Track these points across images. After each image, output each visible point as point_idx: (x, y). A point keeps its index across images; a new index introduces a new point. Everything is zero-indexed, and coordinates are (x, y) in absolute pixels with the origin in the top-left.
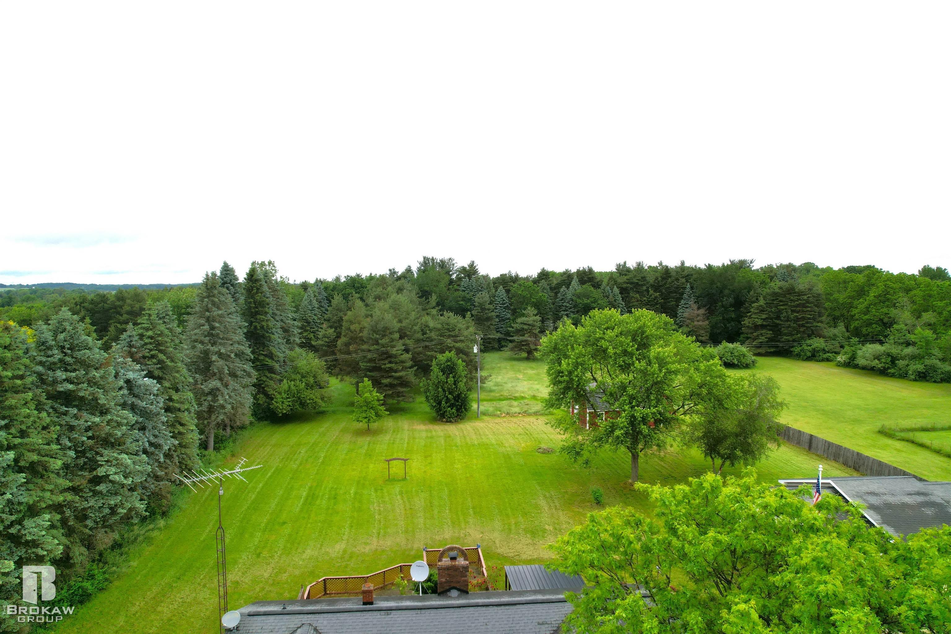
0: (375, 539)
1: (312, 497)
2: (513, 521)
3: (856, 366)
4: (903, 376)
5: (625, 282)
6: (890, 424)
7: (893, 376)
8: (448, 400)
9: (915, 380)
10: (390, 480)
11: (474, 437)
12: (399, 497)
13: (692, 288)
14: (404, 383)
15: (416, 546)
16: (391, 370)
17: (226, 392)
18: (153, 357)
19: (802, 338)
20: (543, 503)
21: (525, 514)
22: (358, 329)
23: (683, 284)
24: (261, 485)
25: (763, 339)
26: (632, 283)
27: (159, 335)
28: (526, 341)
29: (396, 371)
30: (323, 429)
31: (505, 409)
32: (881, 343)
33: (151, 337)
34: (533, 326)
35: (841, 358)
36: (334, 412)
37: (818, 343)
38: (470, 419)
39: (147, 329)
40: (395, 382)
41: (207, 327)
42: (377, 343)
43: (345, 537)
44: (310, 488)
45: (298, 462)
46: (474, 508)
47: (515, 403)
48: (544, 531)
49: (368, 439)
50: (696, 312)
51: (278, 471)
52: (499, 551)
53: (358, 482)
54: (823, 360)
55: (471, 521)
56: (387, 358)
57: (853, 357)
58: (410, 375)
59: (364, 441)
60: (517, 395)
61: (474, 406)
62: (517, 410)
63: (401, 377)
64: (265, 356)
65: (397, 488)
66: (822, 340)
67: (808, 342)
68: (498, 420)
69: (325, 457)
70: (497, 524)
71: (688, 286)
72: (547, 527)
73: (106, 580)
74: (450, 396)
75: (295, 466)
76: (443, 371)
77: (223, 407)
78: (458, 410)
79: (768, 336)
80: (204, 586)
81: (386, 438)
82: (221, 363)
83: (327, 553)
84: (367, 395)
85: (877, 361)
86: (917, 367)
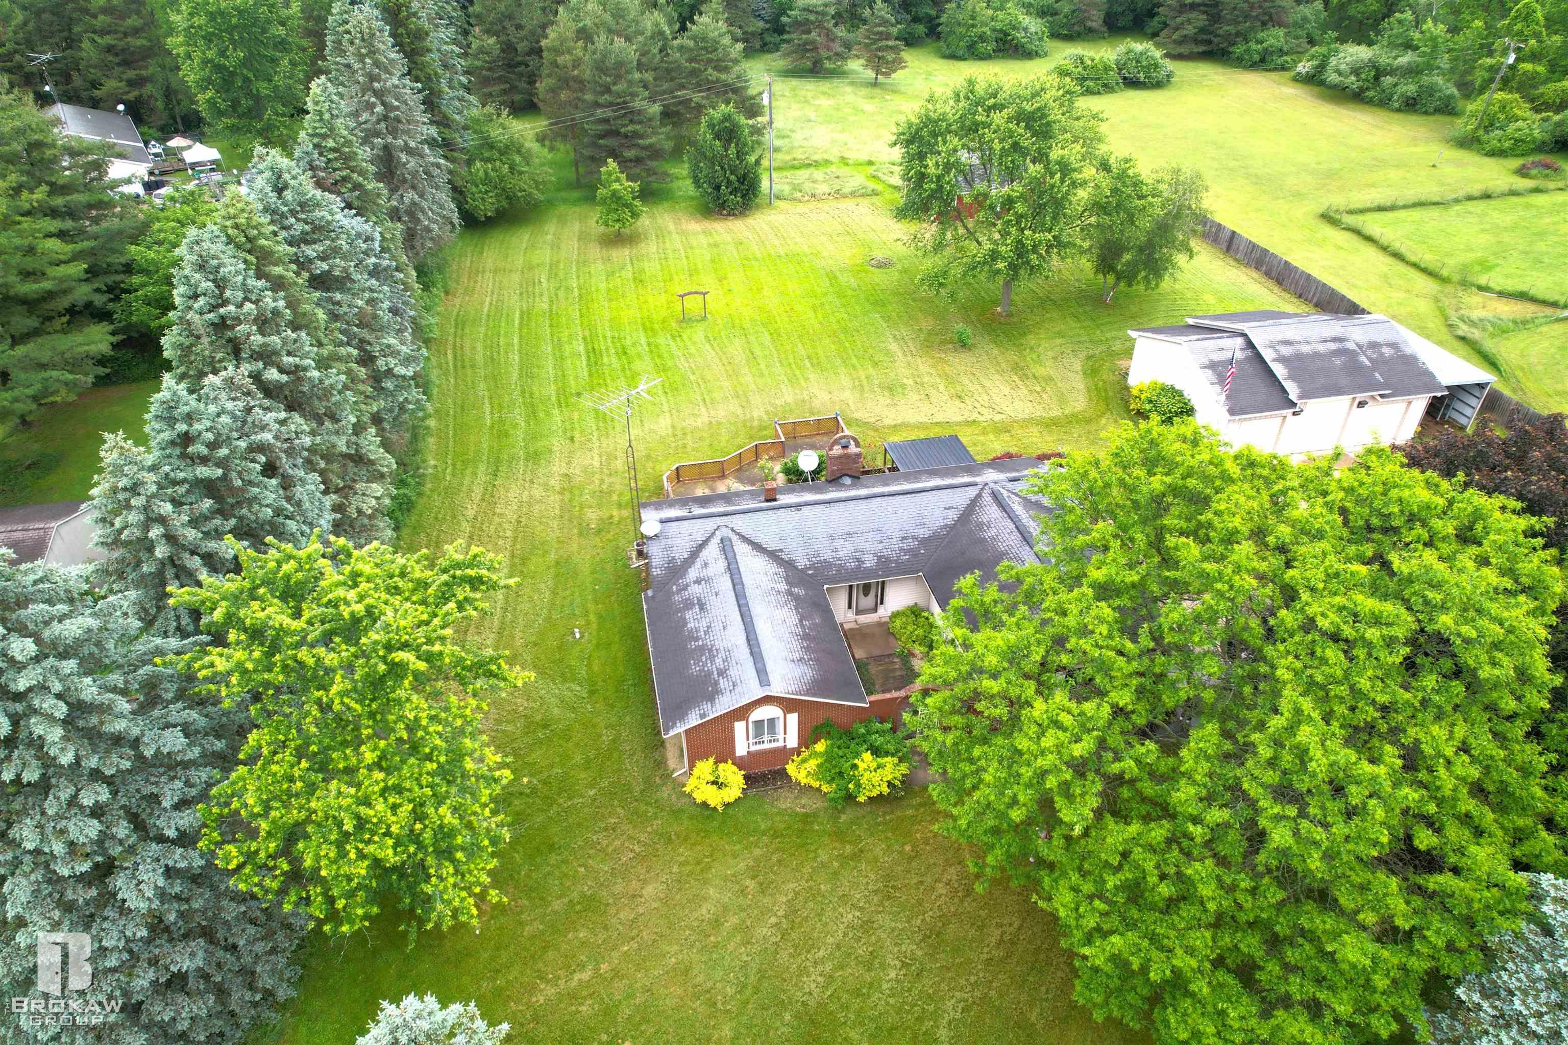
0: (703, 410)
1: (594, 356)
2: (862, 374)
3: (1322, 83)
4: (1383, 103)
6: (1337, 200)
7: (1370, 102)
9: (1399, 110)
10: (685, 320)
11: (777, 243)
12: (708, 346)
14: (656, 153)
15: (756, 414)
16: (634, 134)
19: (1252, 28)
20: (894, 347)
21: (876, 364)
22: (570, 64)
24: (516, 340)
25: (1190, 30)
28: (813, 42)
29: (641, 137)
30: (549, 237)
31: (808, 187)
32: (1370, 44)
35: (1304, 67)
37: (1275, 37)
38: (758, 207)
40: (644, 154)
42: (608, 90)
43: (666, 408)
44: (584, 339)
45: (545, 299)
46: (809, 357)
47: (818, 174)
48: (903, 386)
49: (627, 252)
51: (526, 316)
52: (857, 415)
53: (643, 325)
54: (1275, 69)
55: (812, 376)
56: (625, 115)
57: (1321, 68)
58: (661, 137)
59: (621, 254)
60: (816, 157)
61: (765, 184)
62: (823, 188)
63: (651, 146)
65: (698, 333)
66: (1281, 32)
67: (1261, 35)
68: (801, 208)
69: (580, 288)
70: (846, 381)
72: (905, 381)
74: (733, 178)
75: (545, 306)
76: (717, 136)
78: (743, 196)
79: (1200, 24)
81: (651, 247)
83: (654, 431)
84: (616, 186)
85: (1353, 78)
86: (1410, 88)
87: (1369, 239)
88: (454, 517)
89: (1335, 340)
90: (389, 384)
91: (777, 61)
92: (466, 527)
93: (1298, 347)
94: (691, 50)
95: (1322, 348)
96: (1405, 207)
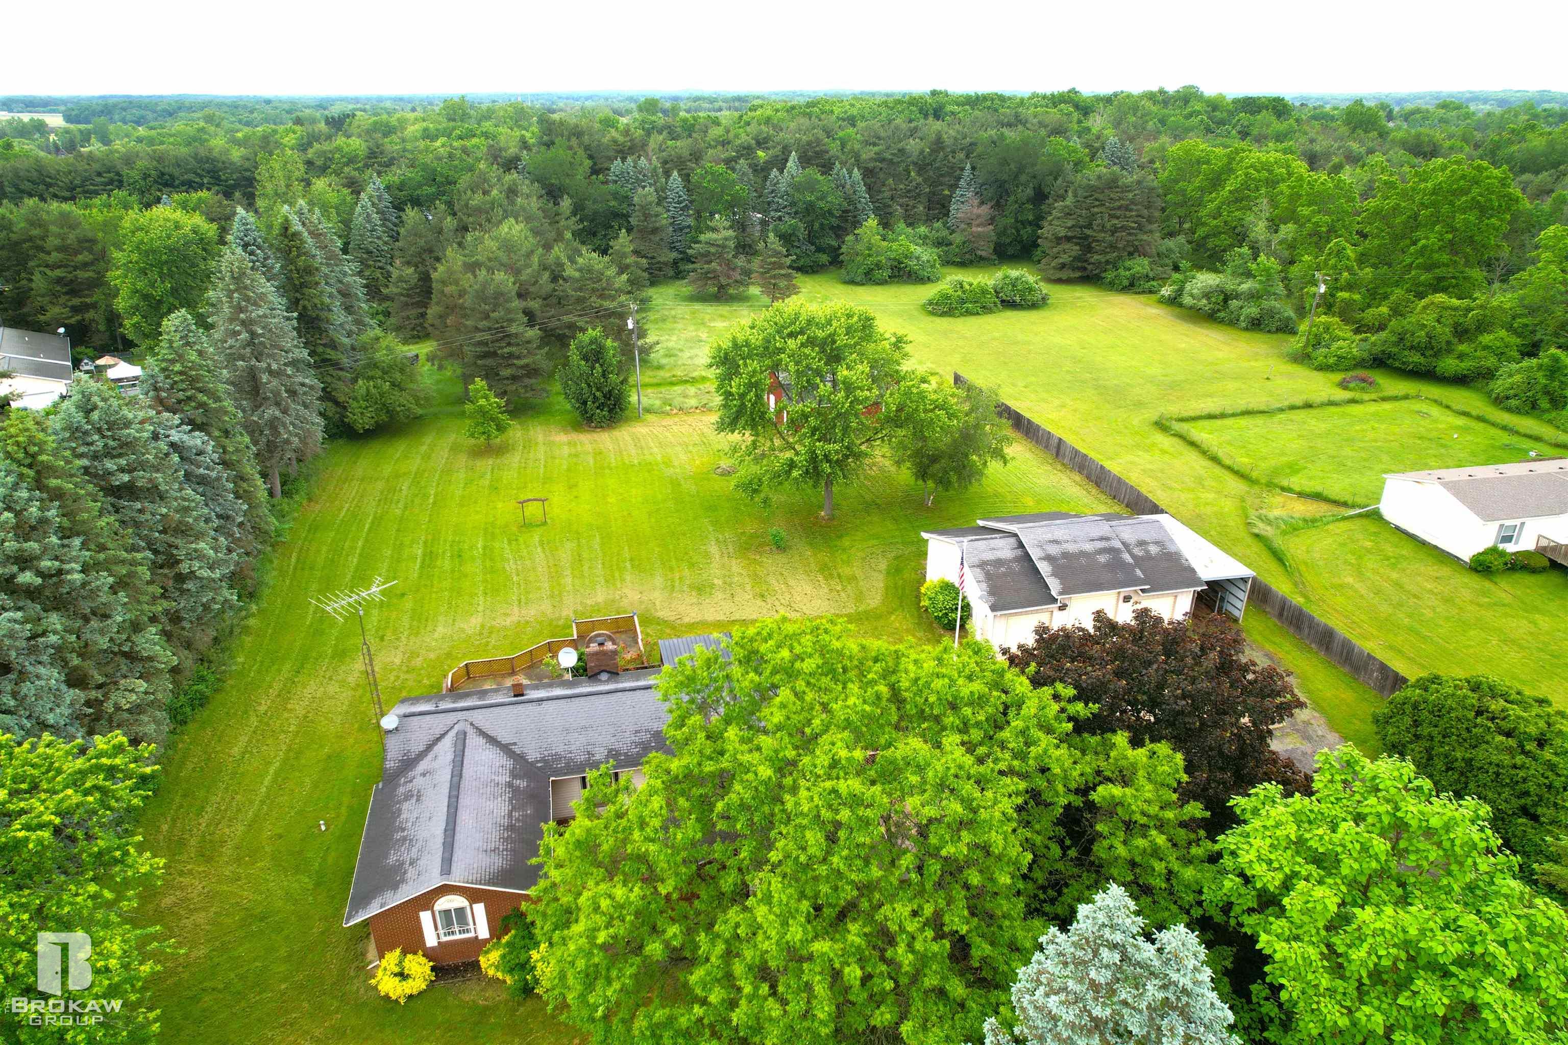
0: (516, 609)
1: (430, 557)
2: (677, 575)
3: (1181, 305)
4: (1232, 323)
5: (872, 159)
6: (1173, 409)
7: (1221, 321)
8: (595, 399)
9: (1246, 329)
10: (526, 525)
11: (633, 452)
12: (539, 550)
13: (973, 168)
14: (532, 372)
15: (564, 614)
16: (511, 356)
17: (287, 420)
18: (189, 398)
19: (1120, 257)
20: (714, 549)
21: (692, 565)
22: (456, 294)
23: (961, 161)
24: (360, 544)
25: (1065, 258)
26: (883, 160)
27: (191, 369)
28: (714, 271)
29: (518, 358)
30: (424, 448)
31: (678, 401)
32: (1216, 271)
33: (181, 373)
34: (724, 247)
35: (1166, 291)
36: (436, 416)
37: (1140, 265)
38: (627, 420)
39: (173, 362)
40: (521, 372)
41: (244, 336)
42: (487, 317)
43: (480, 608)
44: (425, 543)
45: (400, 505)
46: (631, 560)
47: (692, 390)
48: (712, 586)
49: (490, 462)
50: (975, 211)
51: (378, 521)
52: (660, 614)
53: (486, 529)
54: (1143, 292)
55: (628, 578)
56: (502, 339)
57: (1180, 292)
58: (539, 358)
59: (485, 464)
60: (695, 374)
61: (634, 398)
62: (693, 402)
63: (527, 365)
64: (325, 345)
65: (536, 536)
66: (1146, 261)
67: (1128, 263)
68: (668, 421)
69: (436, 495)
70: (659, 581)
71: (968, 166)
72: (716, 581)
73: (219, 680)
74: (598, 394)
75: (398, 512)
76: (585, 358)
77: (287, 442)
78: (610, 411)
79: (1073, 254)
80: (331, 679)
81: (514, 459)
82: (275, 382)
83: (463, 630)
84: (482, 402)
85: (1204, 301)
86: (1252, 310)
87: (1193, 444)
88: (246, 712)
89: (1101, 539)
90: (190, 585)
91: (685, 288)
92: (254, 721)
93: (1065, 546)
94: (578, 280)
95: (1088, 547)
96: (1234, 415)
